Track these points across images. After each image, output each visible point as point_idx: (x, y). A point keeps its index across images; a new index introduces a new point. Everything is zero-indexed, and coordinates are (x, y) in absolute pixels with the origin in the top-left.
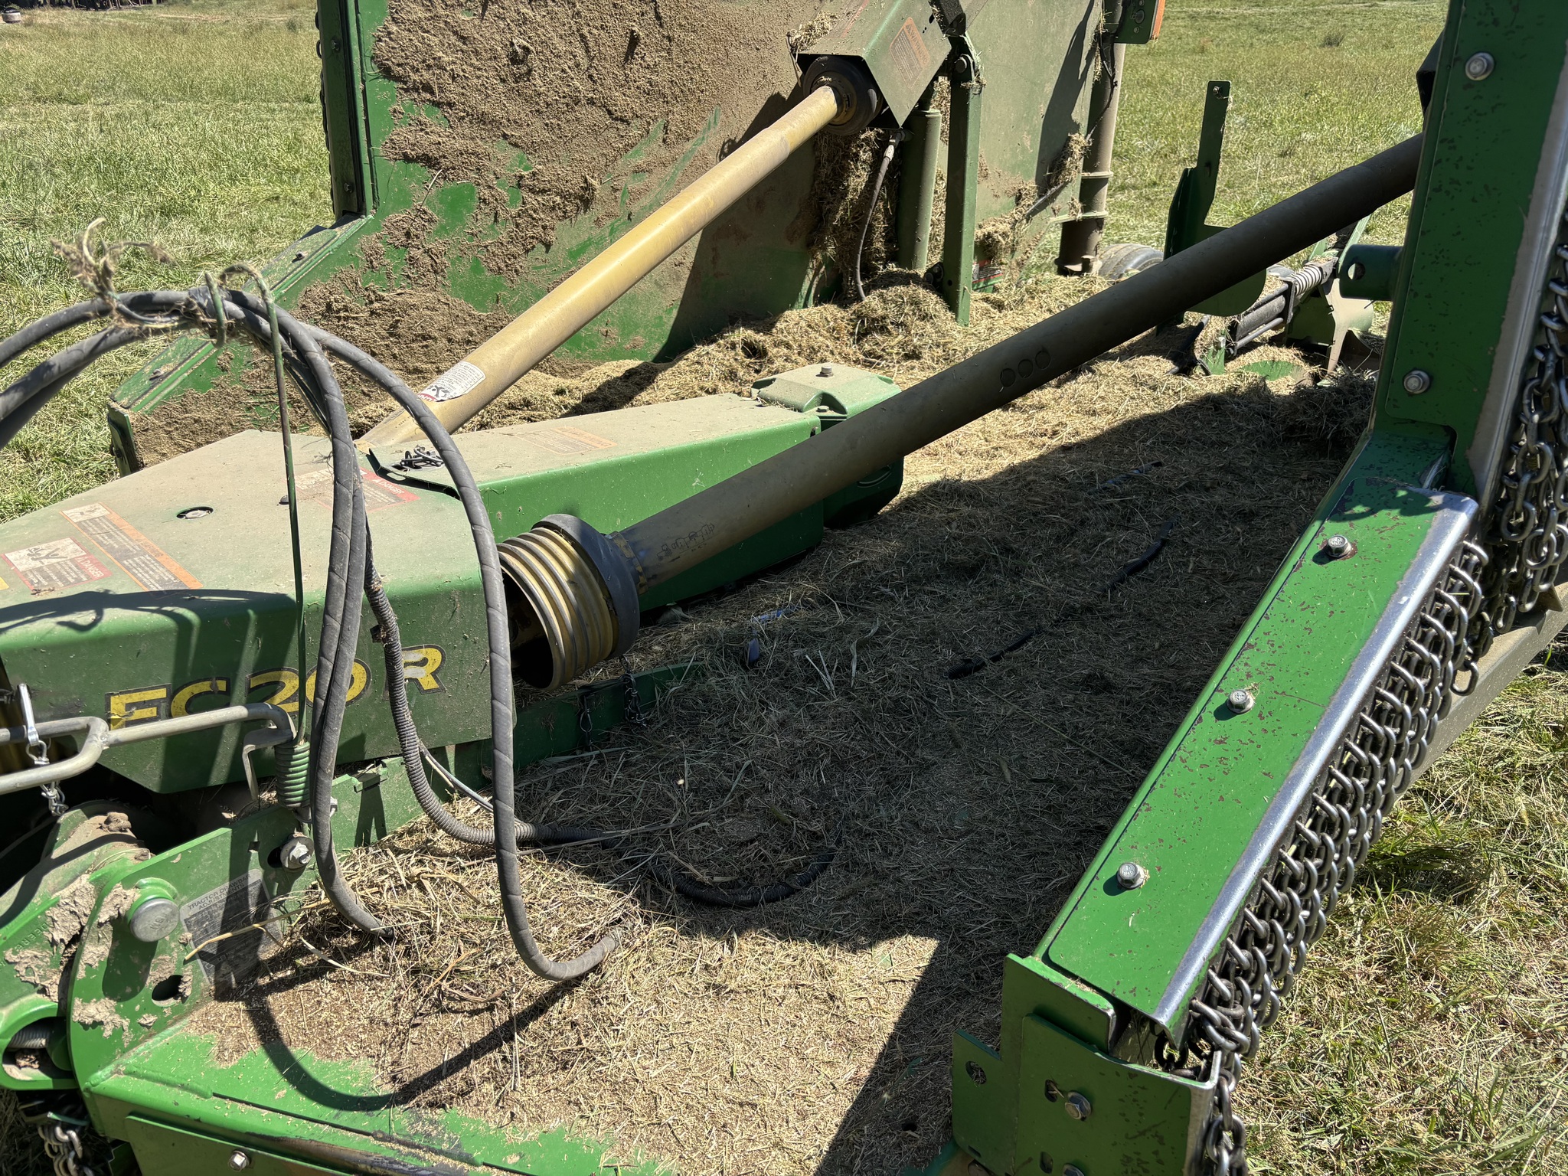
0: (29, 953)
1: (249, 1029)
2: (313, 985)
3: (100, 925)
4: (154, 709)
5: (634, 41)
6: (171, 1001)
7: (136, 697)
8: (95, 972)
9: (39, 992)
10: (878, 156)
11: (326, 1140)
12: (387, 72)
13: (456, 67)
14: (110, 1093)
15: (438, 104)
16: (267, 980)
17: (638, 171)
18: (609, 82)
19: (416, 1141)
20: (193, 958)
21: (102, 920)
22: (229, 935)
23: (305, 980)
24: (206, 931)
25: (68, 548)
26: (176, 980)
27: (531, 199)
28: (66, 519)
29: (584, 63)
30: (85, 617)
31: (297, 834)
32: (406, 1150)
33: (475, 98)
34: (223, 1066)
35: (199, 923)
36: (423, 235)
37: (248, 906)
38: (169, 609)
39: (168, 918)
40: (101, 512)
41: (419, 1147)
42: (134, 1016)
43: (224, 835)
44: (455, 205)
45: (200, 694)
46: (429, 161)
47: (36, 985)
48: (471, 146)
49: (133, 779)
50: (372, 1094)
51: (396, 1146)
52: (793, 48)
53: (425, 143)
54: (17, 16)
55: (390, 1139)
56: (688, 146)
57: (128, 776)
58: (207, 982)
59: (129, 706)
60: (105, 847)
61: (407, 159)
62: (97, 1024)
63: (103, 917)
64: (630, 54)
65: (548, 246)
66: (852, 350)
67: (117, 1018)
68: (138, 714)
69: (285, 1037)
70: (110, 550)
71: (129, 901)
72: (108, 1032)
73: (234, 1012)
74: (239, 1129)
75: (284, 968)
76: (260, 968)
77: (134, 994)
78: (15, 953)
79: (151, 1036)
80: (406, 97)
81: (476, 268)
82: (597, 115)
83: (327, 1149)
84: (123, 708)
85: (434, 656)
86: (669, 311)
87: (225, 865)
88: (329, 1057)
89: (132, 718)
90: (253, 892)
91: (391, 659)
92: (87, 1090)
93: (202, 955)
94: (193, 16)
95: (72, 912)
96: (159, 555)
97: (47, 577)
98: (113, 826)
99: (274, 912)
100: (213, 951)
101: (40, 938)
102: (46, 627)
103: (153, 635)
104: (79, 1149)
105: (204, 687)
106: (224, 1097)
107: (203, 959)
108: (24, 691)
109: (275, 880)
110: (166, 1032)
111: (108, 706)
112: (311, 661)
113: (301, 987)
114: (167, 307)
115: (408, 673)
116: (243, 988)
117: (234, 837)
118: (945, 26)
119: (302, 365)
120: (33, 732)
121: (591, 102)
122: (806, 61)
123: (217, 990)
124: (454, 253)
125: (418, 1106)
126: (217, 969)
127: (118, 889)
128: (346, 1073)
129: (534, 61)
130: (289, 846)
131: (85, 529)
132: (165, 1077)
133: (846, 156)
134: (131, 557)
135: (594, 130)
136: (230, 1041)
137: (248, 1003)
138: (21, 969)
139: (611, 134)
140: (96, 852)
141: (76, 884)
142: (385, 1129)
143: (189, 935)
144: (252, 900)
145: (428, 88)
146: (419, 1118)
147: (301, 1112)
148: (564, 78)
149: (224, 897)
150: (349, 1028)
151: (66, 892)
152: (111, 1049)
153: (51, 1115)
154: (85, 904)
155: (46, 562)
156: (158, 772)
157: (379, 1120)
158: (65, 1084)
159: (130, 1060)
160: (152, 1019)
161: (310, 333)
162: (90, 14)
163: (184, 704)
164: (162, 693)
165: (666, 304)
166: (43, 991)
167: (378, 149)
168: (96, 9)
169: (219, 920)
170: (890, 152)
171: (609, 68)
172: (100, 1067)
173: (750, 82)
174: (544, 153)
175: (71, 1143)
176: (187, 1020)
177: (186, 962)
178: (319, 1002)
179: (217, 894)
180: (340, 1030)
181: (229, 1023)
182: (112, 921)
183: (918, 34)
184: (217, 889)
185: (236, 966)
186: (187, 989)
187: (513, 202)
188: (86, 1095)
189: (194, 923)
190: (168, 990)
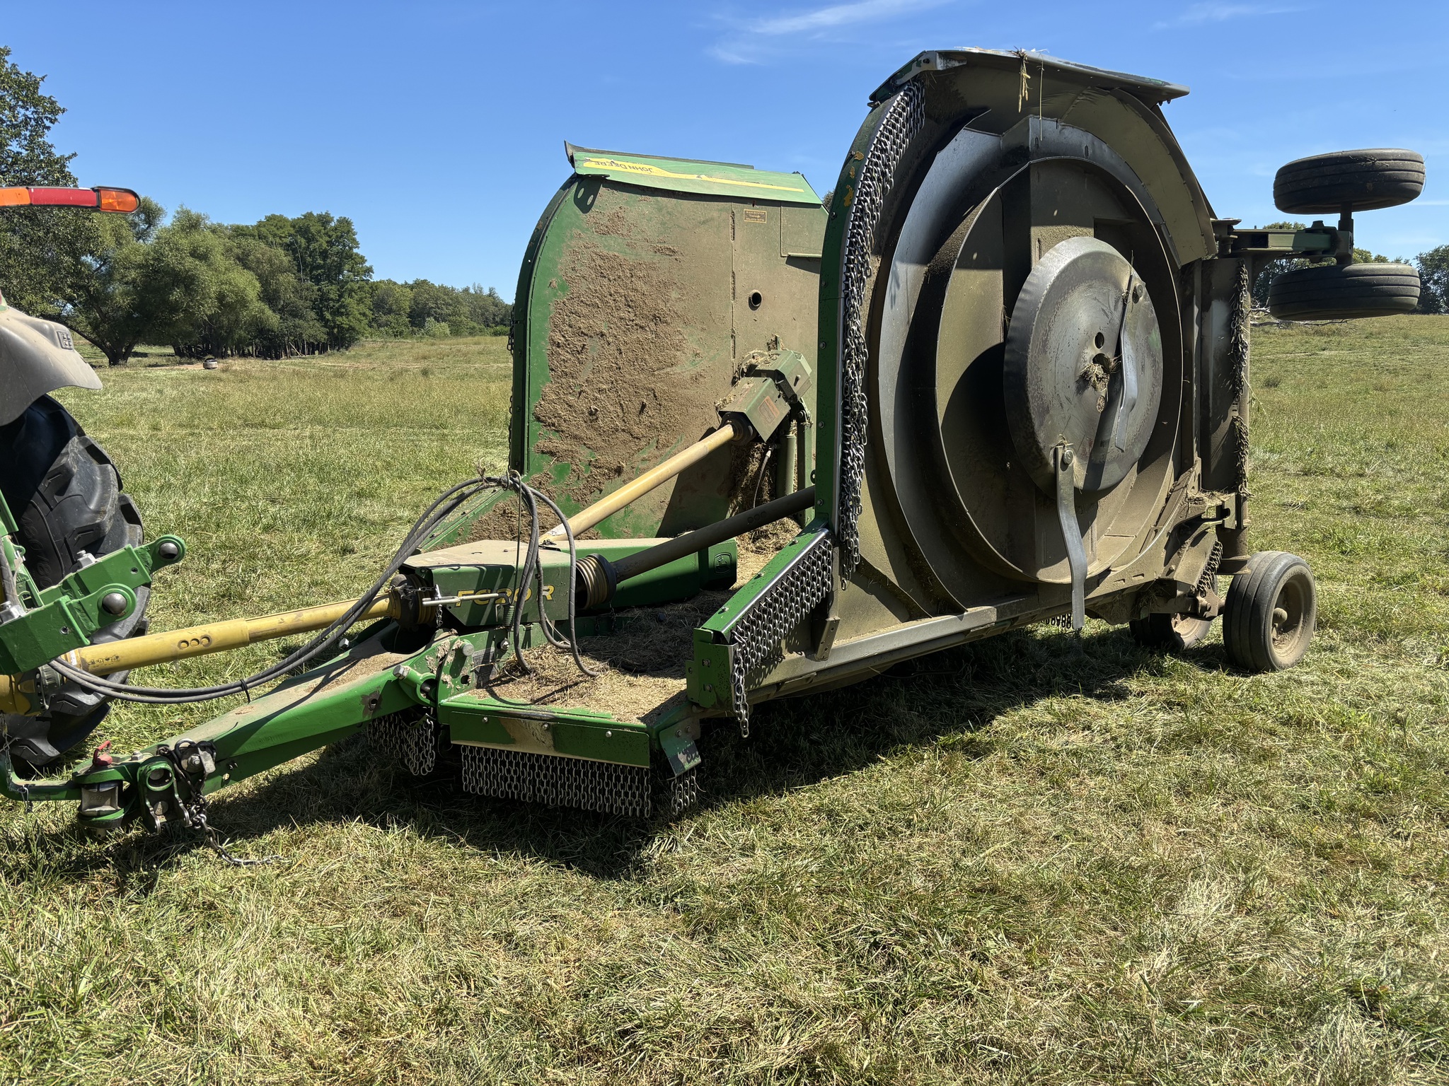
1: (487, 693)
2: (506, 685)
5: (644, 406)
6: (465, 684)
7: (465, 592)
8: (448, 667)
10: (764, 455)
11: (511, 710)
12: (538, 419)
13: (567, 418)
14: (447, 705)
15: (558, 431)
16: (492, 684)
17: (644, 460)
18: (632, 422)
21: (452, 652)
22: (484, 666)
24: (478, 663)
26: (467, 677)
27: (594, 470)
29: (621, 415)
30: (456, 568)
31: (506, 639)
32: (535, 712)
33: (573, 429)
34: (481, 699)
36: (547, 484)
37: (489, 658)
38: (480, 567)
39: (471, 655)
41: (539, 711)
42: (455, 685)
43: (486, 634)
44: (561, 472)
45: (484, 589)
46: (552, 454)
47: (431, 669)
48: (570, 448)
49: (459, 619)
50: (525, 703)
52: (717, 408)
53: (550, 446)
54: (214, 364)
55: (531, 710)
56: (668, 449)
58: (475, 680)
60: (450, 637)
61: (543, 452)
62: (446, 682)
63: (454, 648)
64: (642, 411)
65: (601, 491)
66: (753, 547)
67: (451, 683)
69: (497, 694)
71: (461, 644)
72: (448, 687)
73: (482, 690)
74: (487, 709)
75: (499, 680)
76: (490, 681)
77: (456, 677)
78: (428, 657)
79: (458, 691)
80: (545, 429)
81: (568, 499)
82: (626, 436)
85: (552, 588)
86: (657, 523)
87: (486, 642)
88: (511, 697)
91: (540, 585)
92: (439, 704)
93: (475, 671)
94: (348, 365)
95: (443, 649)
98: (452, 632)
100: (478, 670)
101: (433, 657)
103: (473, 575)
104: (433, 728)
106: (480, 705)
107: (475, 673)
108: (437, 587)
110: (462, 691)
111: (458, 595)
112: (518, 584)
113: (502, 685)
114: (494, 480)
115: (544, 593)
117: (488, 636)
118: (786, 399)
119: (526, 497)
121: (623, 430)
122: (722, 414)
123: (477, 685)
124: (559, 492)
126: (478, 677)
127: (455, 644)
128: (516, 700)
129: (599, 414)
130: (503, 642)
132: (463, 702)
133: (748, 455)
135: (624, 442)
136: (482, 695)
137: (486, 688)
138: (428, 662)
139: (632, 444)
140: (448, 638)
141: (444, 645)
142: (528, 708)
143: (473, 663)
144: (491, 657)
145: (554, 425)
148: (612, 421)
149: (484, 653)
151: (439, 647)
152: (448, 694)
153: (427, 714)
154: (447, 647)
156: (467, 617)
158: (433, 703)
159: (452, 696)
160: (460, 687)
161: (529, 489)
162: (268, 362)
164: (474, 589)
165: (655, 520)
166: (432, 671)
167: (532, 449)
168: (272, 359)
169: (481, 661)
170: (769, 454)
171: (633, 417)
172: (444, 697)
173: (698, 422)
174: (602, 451)
176: (468, 691)
177: (471, 672)
178: (508, 687)
179: (482, 652)
180: (515, 692)
182: (456, 651)
183: (772, 403)
184: (483, 650)
185: (483, 677)
186: (470, 681)
187: (586, 471)
188: (439, 706)
189: (475, 659)
190: (465, 680)
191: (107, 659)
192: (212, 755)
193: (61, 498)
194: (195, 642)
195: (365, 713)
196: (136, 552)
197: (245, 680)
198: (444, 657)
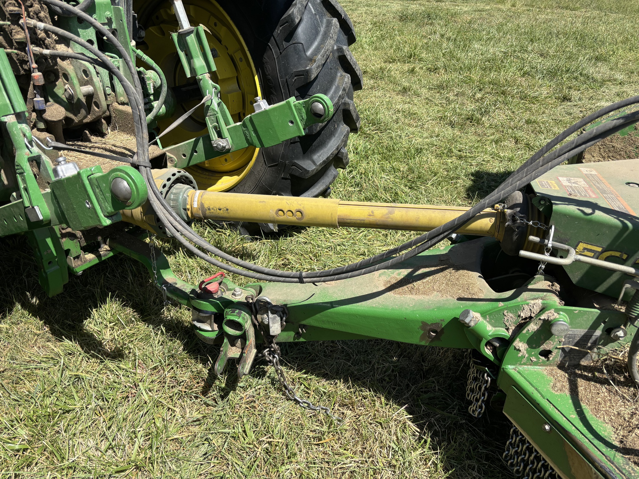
0: (511, 315)
1: (567, 385)
2: (598, 385)
3: (540, 319)
4: (593, 254)
6: (543, 358)
7: (589, 247)
8: (529, 333)
9: (506, 329)
11: (586, 444)
14: (511, 375)
16: (580, 372)
19: (624, 471)
20: (559, 348)
21: (541, 318)
22: (577, 348)
23: (596, 382)
24: (569, 342)
25: (582, 183)
26: (550, 352)
28: (580, 171)
30: (588, 210)
31: (622, 327)
32: (618, 472)
34: (554, 392)
35: (569, 338)
37: (588, 342)
38: (622, 219)
39: (564, 330)
40: (594, 172)
41: (624, 475)
42: (530, 355)
43: (597, 312)
45: (614, 256)
47: (506, 326)
49: (569, 275)
50: (610, 441)
51: (614, 467)
55: (613, 463)
57: (568, 273)
58: (559, 359)
59: (585, 249)
60: (549, 294)
62: (519, 350)
63: (542, 317)
67: (525, 352)
68: (586, 253)
69: (580, 397)
70: (598, 188)
71: (554, 317)
72: (520, 355)
73: (562, 376)
74: (553, 417)
75: (589, 372)
76: (579, 366)
77: (535, 348)
78: (507, 312)
79: (531, 365)
83: (585, 448)
84: (582, 248)
87: (590, 323)
88: (596, 415)
89: (583, 253)
90: (594, 338)
92: (503, 369)
93: (563, 349)
95: (530, 310)
96: (618, 196)
97: (574, 191)
98: (554, 287)
99: (595, 350)
100: (567, 350)
101: (517, 312)
102: (572, 209)
103: (610, 227)
104: (489, 385)
105: (617, 254)
106: (551, 403)
107: (562, 351)
108: (553, 227)
109: (603, 339)
110: (536, 367)
111: (577, 246)
113: (593, 383)
116: (569, 369)
117: (600, 315)
120: (550, 243)
123: (560, 364)
125: (629, 459)
126: (565, 357)
127: (552, 311)
128: (601, 426)
130: (617, 330)
131: (588, 177)
132: (531, 382)
134: (607, 194)
136: (559, 385)
137: (569, 376)
138: (506, 318)
140: (545, 293)
141: (536, 301)
142: (612, 457)
143: (563, 340)
144: (591, 341)
146: (628, 464)
147: (579, 428)
149: (583, 334)
150: (608, 411)
151: (532, 302)
152: (518, 361)
153: (486, 368)
154: (536, 309)
155: (573, 185)
156: (579, 277)
157: (611, 453)
158: (497, 362)
159: (521, 368)
160: (535, 360)
163: (605, 257)
164: (600, 249)
166: (507, 329)
169: (576, 341)
172: (511, 365)
175: (487, 381)
176: (544, 368)
177: (557, 348)
178: (598, 394)
179: (581, 332)
180: (604, 409)
181: (560, 378)
182: (544, 320)
184: (582, 330)
185: (571, 360)
186: (551, 357)
188: (502, 370)
189: (568, 337)
190: (546, 354)
191: (220, 209)
192: (281, 319)
193: (288, 44)
194: (290, 213)
195: (422, 338)
196: (295, 106)
197: (304, 274)
198: (529, 320)
